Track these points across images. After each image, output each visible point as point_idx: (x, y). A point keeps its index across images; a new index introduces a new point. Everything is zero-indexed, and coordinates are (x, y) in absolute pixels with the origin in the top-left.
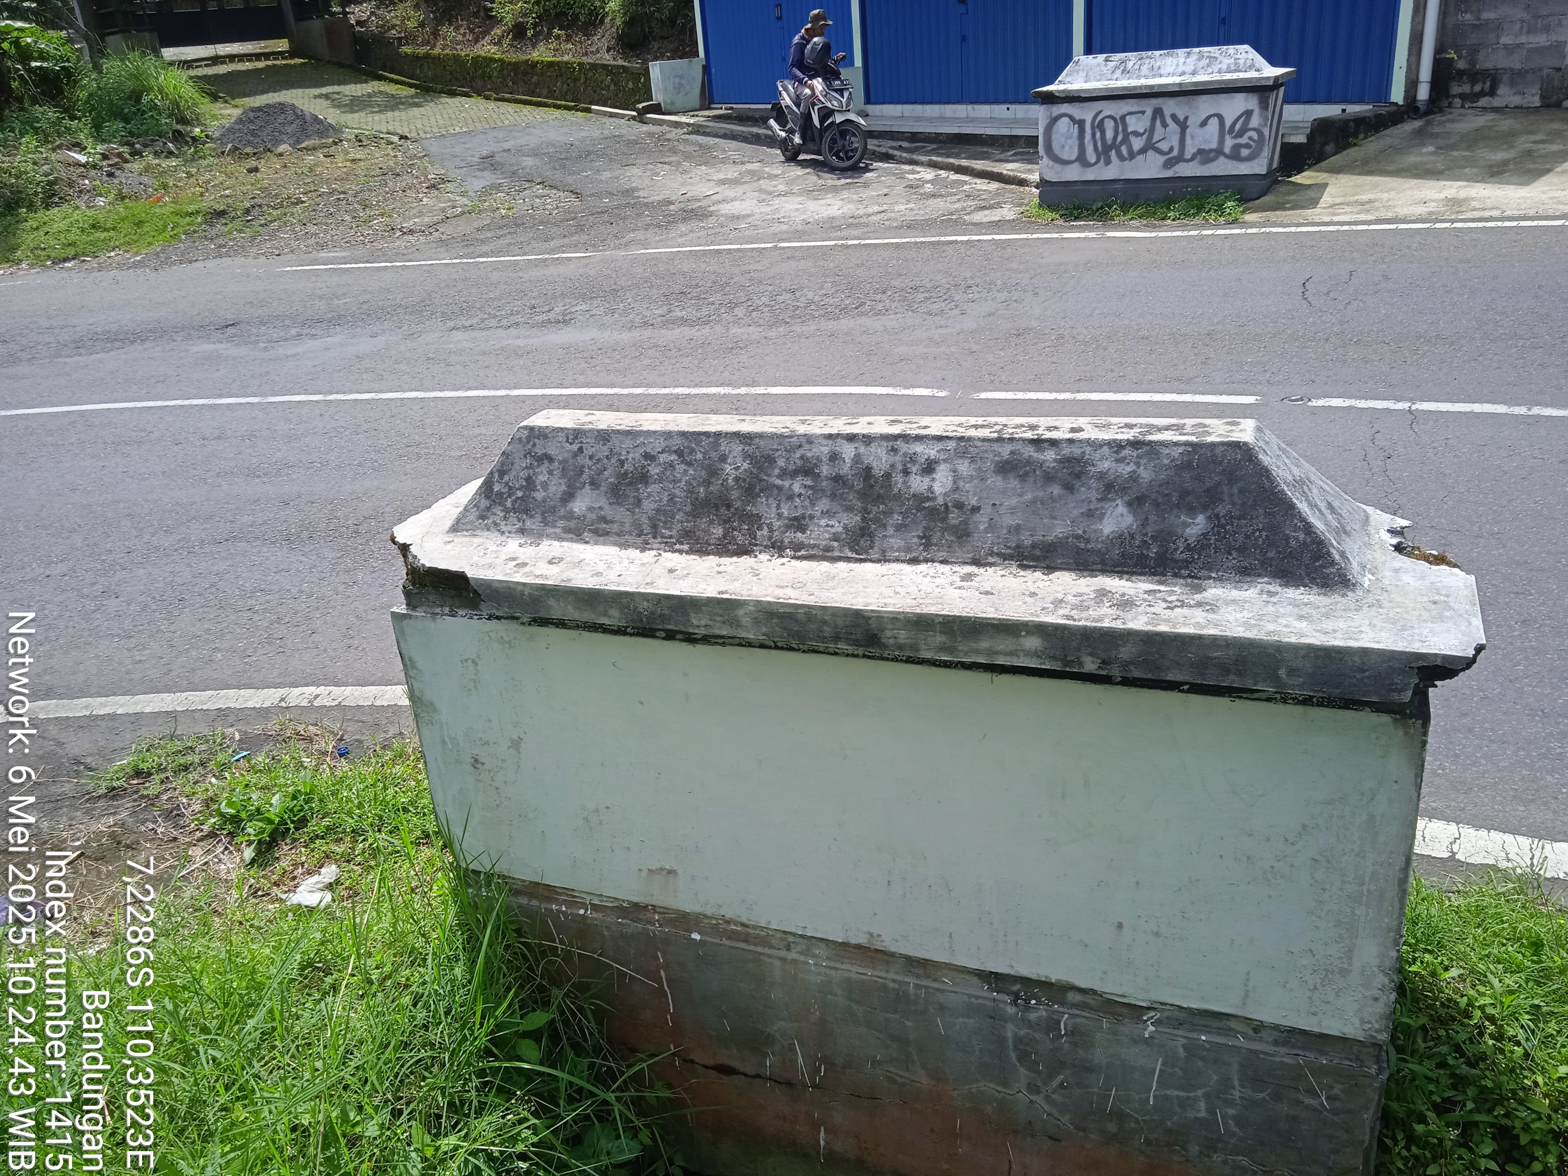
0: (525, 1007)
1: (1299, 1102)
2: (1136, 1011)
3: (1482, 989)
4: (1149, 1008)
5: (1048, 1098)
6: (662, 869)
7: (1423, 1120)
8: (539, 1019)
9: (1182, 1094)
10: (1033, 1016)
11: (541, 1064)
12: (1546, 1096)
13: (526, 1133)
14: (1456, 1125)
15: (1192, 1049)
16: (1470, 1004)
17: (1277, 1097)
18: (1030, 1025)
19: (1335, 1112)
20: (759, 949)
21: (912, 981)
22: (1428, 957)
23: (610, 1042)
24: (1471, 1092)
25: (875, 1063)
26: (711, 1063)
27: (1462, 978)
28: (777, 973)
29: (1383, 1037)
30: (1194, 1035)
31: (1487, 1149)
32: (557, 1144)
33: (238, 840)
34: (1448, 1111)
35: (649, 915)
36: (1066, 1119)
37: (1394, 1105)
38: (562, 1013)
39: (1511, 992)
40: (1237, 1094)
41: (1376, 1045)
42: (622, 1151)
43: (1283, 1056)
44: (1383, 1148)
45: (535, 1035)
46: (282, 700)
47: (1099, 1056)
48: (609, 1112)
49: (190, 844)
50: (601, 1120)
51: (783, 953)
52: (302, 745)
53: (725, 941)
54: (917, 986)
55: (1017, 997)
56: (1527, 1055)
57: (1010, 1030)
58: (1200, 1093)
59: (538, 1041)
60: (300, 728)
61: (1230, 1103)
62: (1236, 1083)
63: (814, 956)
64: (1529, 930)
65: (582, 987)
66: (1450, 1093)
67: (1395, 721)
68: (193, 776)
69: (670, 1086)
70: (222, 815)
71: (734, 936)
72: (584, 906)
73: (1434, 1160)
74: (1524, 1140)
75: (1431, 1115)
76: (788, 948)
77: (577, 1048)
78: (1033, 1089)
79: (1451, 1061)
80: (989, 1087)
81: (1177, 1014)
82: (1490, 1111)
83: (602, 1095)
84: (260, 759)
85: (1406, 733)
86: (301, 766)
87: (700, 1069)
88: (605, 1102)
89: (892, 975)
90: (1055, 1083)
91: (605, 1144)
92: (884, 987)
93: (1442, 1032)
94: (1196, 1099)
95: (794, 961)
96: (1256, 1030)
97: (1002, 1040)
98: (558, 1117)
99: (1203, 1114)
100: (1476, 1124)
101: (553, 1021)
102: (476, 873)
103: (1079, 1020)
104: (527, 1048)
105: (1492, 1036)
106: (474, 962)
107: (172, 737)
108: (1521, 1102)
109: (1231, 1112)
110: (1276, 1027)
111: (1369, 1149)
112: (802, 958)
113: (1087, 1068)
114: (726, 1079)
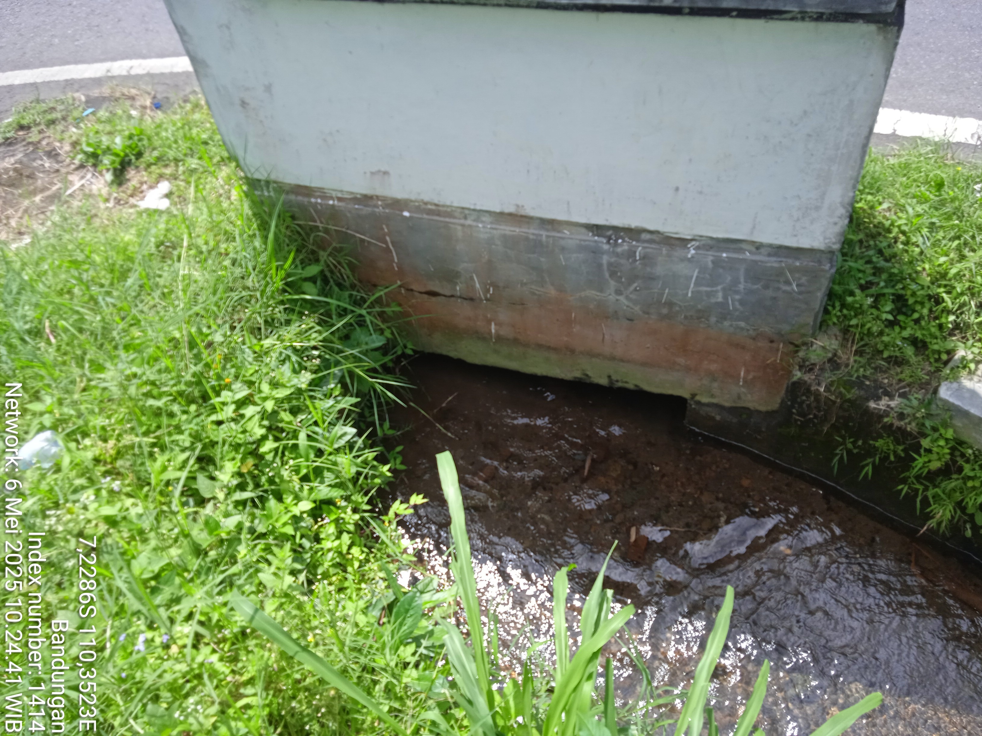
0: (304, 264)
1: (779, 289)
2: (683, 242)
3: (900, 214)
4: (692, 240)
5: (627, 298)
6: (379, 171)
7: (852, 294)
8: (313, 270)
9: (708, 289)
10: (619, 250)
11: (319, 295)
12: (929, 275)
13: (314, 335)
14: (872, 296)
15: (717, 263)
16: (892, 224)
17: (766, 287)
18: (617, 255)
19: (800, 293)
20: (447, 220)
21: (544, 233)
22: (869, 197)
23: (360, 281)
24: (884, 276)
25: (523, 284)
26: (423, 290)
27: (889, 209)
28: (460, 234)
29: (837, 247)
30: (718, 254)
31: (888, 308)
32: (335, 340)
33: (100, 168)
34: (868, 288)
35: (374, 202)
36: (637, 309)
37: (836, 288)
38: (328, 266)
39: (919, 216)
40: (741, 287)
41: (832, 252)
42: (374, 342)
43: (773, 262)
44: (826, 312)
45: (312, 280)
46: (108, 71)
47: (659, 270)
48: (365, 321)
49: (68, 173)
50: (360, 326)
51: (462, 221)
52: (128, 103)
53: (425, 216)
54: (548, 237)
55: (609, 238)
56: (922, 253)
57: (605, 259)
58: (719, 288)
59: (315, 282)
60: (125, 91)
61: (737, 292)
62: (742, 280)
63: (482, 222)
64: (936, 176)
65: (339, 250)
66: (871, 278)
67: (879, 28)
68: (60, 127)
69: (400, 305)
70: (85, 153)
71: (430, 212)
72: (332, 198)
73: (856, 316)
74: (911, 301)
75: (858, 292)
76: (465, 218)
77: (340, 286)
78: (618, 292)
79: (874, 259)
80: (591, 293)
81: (710, 242)
82: (893, 287)
83: (359, 311)
84: (103, 114)
85: (885, 38)
86: (130, 117)
87: (417, 294)
88: (361, 316)
89: (532, 231)
90: (632, 288)
91: (364, 338)
92: (527, 239)
93: (872, 243)
94: (717, 291)
95: (470, 226)
96: (758, 248)
97: (600, 266)
98: (333, 325)
99: (720, 299)
100: (884, 295)
101: (322, 272)
102: (259, 181)
103: (648, 250)
104: (308, 286)
105: (903, 243)
106: (266, 237)
107: (38, 101)
108: (913, 280)
109: (737, 297)
110: (770, 246)
111: (818, 313)
112: (474, 224)
113: (652, 278)
114: (434, 299)
